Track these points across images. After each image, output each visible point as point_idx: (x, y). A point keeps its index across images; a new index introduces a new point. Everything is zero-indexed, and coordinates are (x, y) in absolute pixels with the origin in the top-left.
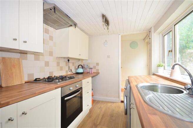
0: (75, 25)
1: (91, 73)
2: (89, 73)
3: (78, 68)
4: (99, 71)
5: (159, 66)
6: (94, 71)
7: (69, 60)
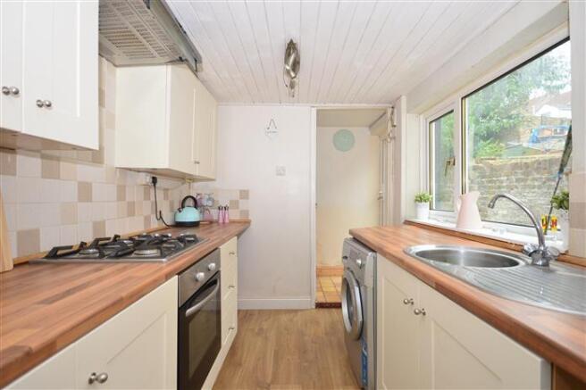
0: (196, 61)
1: (224, 223)
2: (217, 222)
3: (183, 207)
4: (250, 218)
5: (420, 199)
6: (233, 215)
7: (154, 180)
